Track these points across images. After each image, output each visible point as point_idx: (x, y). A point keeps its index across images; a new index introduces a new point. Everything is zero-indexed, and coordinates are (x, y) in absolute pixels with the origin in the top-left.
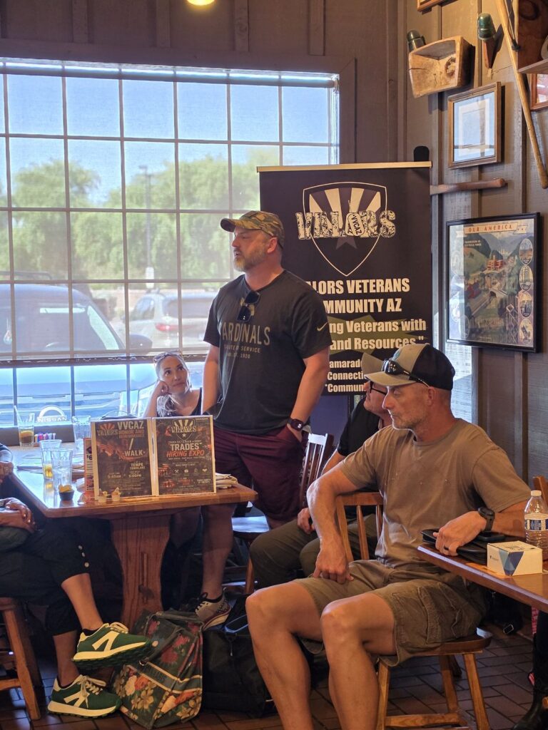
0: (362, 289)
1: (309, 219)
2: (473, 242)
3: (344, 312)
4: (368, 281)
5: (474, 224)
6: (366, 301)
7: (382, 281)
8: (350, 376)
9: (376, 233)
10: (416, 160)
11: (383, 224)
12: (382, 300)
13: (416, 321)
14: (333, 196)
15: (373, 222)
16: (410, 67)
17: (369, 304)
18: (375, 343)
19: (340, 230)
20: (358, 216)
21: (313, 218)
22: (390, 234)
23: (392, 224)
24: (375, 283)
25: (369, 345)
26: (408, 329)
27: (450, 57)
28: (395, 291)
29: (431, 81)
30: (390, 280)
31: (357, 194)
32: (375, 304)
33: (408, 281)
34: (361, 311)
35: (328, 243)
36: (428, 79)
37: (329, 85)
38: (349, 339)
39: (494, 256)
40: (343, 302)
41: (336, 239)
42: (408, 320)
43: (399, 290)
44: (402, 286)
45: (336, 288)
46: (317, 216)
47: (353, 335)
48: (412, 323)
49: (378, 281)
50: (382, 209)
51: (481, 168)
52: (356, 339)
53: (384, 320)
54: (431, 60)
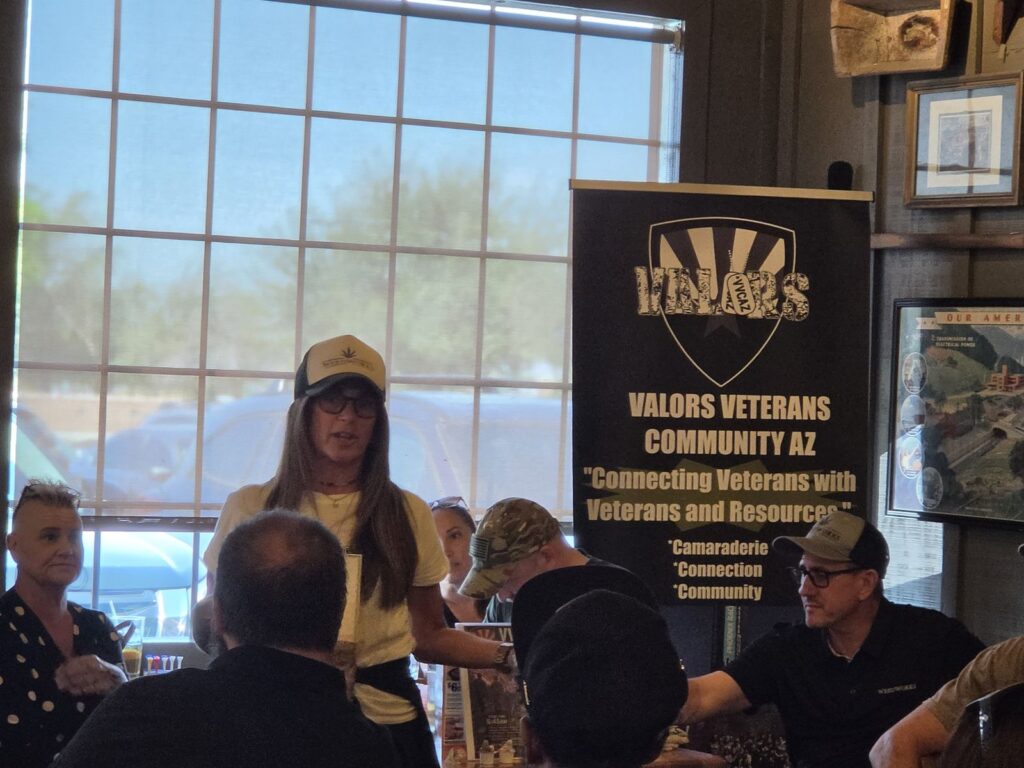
0: (747, 411)
1: (657, 280)
2: (956, 339)
3: (714, 452)
4: (758, 398)
5: (959, 309)
6: (753, 433)
7: (783, 399)
8: (719, 571)
9: (775, 312)
10: (831, 187)
11: (789, 297)
12: (782, 434)
13: (840, 474)
14: (703, 241)
15: (770, 292)
16: (834, 23)
17: (758, 439)
18: (766, 512)
19: (712, 303)
20: (745, 280)
21: (666, 278)
22: (799, 316)
23: (803, 298)
24: (770, 403)
25: (756, 514)
26: (826, 489)
27: (912, 14)
28: (806, 418)
29: (870, 51)
30: (797, 398)
31: (744, 240)
32: (770, 440)
33: (827, 400)
34: (745, 452)
35: (690, 324)
36: (866, 48)
37: (660, 37)
38: (722, 503)
39: (1005, 367)
40: (713, 433)
41: (706, 317)
42: (826, 472)
43: (813, 418)
44: (818, 409)
45: (701, 407)
46: (672, 275)
47: (729, 496)
48: (833, 477)
49: (777, 398)
50: (786, 270)
51: (976, 213)
52: (733, 504)
53: (784, 470)
54: (871, 15)
